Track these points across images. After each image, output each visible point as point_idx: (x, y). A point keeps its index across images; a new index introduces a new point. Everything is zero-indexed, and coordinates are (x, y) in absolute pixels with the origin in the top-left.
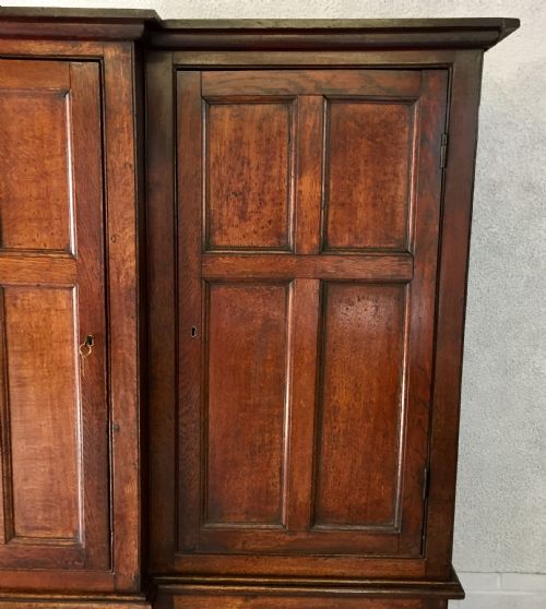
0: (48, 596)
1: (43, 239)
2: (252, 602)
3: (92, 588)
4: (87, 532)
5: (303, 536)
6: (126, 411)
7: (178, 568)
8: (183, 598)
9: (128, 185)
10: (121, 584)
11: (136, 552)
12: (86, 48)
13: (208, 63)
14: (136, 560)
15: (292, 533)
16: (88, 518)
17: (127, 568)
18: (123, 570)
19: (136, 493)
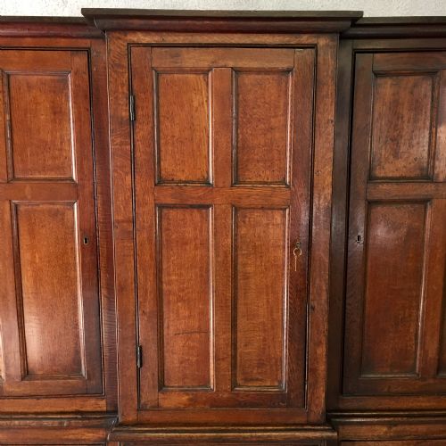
0: (263, 428)
1: (266, 175)
2: (394, 428)
3: (291, 421)
4: (289, 382)
5: (431, 381)
6: (320, 295)
7: (341, 406)
8: (346, 427)
9: (329, 135)
10: (313, 418)
11: (323, 395)
12: (305, 39)
13: (378, 47)
14: (323, 401)
15: (423, 379)
16: (291, 371)
17: (317, 406)
18: (313, 408)
19: (324, 354)
